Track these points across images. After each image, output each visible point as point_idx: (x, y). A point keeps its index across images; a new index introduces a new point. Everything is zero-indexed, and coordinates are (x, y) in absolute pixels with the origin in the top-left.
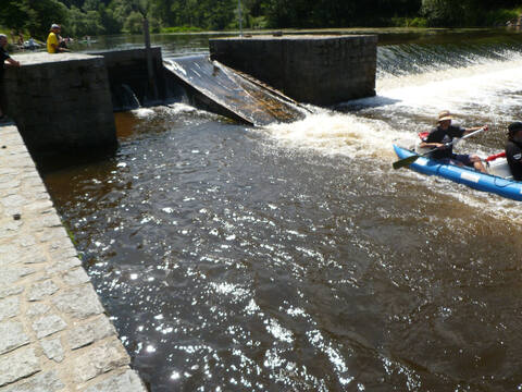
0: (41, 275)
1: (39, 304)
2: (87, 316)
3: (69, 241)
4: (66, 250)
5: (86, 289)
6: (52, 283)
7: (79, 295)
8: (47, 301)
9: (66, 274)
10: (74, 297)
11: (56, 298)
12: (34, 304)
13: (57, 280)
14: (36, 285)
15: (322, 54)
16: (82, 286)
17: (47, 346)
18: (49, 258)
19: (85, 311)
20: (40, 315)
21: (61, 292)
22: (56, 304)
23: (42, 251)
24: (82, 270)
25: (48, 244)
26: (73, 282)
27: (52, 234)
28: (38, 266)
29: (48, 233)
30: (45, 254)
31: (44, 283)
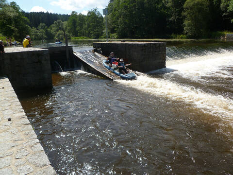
0: (21, 146)
1: (20, 160)
2: (43, 166)
3: (33, 131)
4: (32, 135)
5: (42, 153)
6: (26, 150)
7: (39, 156)
8: (24, 159)
9: (32, 146)
10: (37, 157)
11: (28, 157)
12: (18, 160)
13: (28, 149)
14: (19, 151)
15: (143, 50)
16: (40, 152)
18: (25, 139)
19: (42, 164)
20: (21, 165)
21: (30, 155)
22: (28, 160)
23: (21, 135)
24: (39, 145)
25: (24, 132)
26: (36, 150)
27: (26, 128)
28: (20, 142)
29: (24, 127)
30: (22, 137)
31: (23, 150)
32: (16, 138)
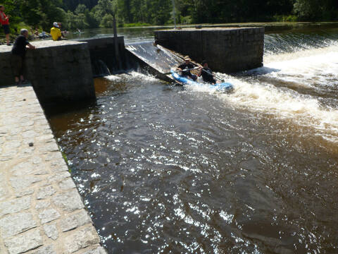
0: (45, 183)
1: (43, 201)
2: (74, 210)
3: (63, 161)
4: (61, 167)
5: (73, 192)
6: (52, 188)
7: (69, 196)
8: (48, 199)
9: (61, 182)
10: (66, 197)
11: (54, 198)
12: (40, 201)
13: (55, 186)
14: (42, 188)
16: (70, 190)
17: (47, 229)
18: (51, 172)
19: (72, 207)
20: (43, 208)
21: (57, 194)
22: (54, 201)
23: (46, 167)
24: (70, 180)
25: (50, 162)
26: (65, 187)
27: (53, 156)
28: (43, 177)
29: (50, 155)
30: (48, 169)
31: (47, 187)
32: (38, 170)
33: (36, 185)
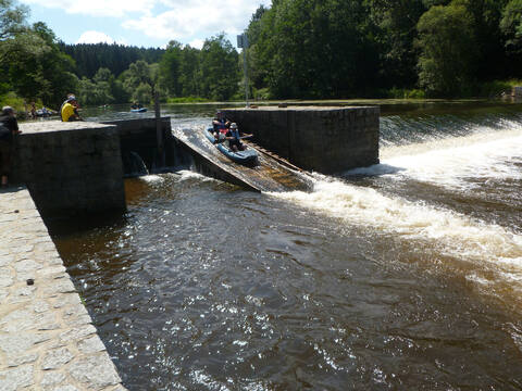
0: (55, 342)
1: (54, 373)
2: (104, 386)
3: (83, 308)
4: (80, 317)
5: (102, 357)
6: (67, 350)
7: (95, 364)
8: (62, 370)
9: (81, 342)
10: (90, 366)
11: (72, 367)
12: (48, 373)
13: (72, 348)
14: (51, 352)
15: (326, 124)
16: (97, 354)
18: (64, 325)
19: (102, 381)
20: (54, 385)
21: (76, 361)
22: (71, 373)
23: (56, 318)
24: (96, 338)
25: (62, 310)
26: (89, 350)
27: (67, 300)
28: (52, 333)
29: (62, 299)
30: (58, 321)
31: (59, 350)
32: (43, 322)
33: (41, 347)
